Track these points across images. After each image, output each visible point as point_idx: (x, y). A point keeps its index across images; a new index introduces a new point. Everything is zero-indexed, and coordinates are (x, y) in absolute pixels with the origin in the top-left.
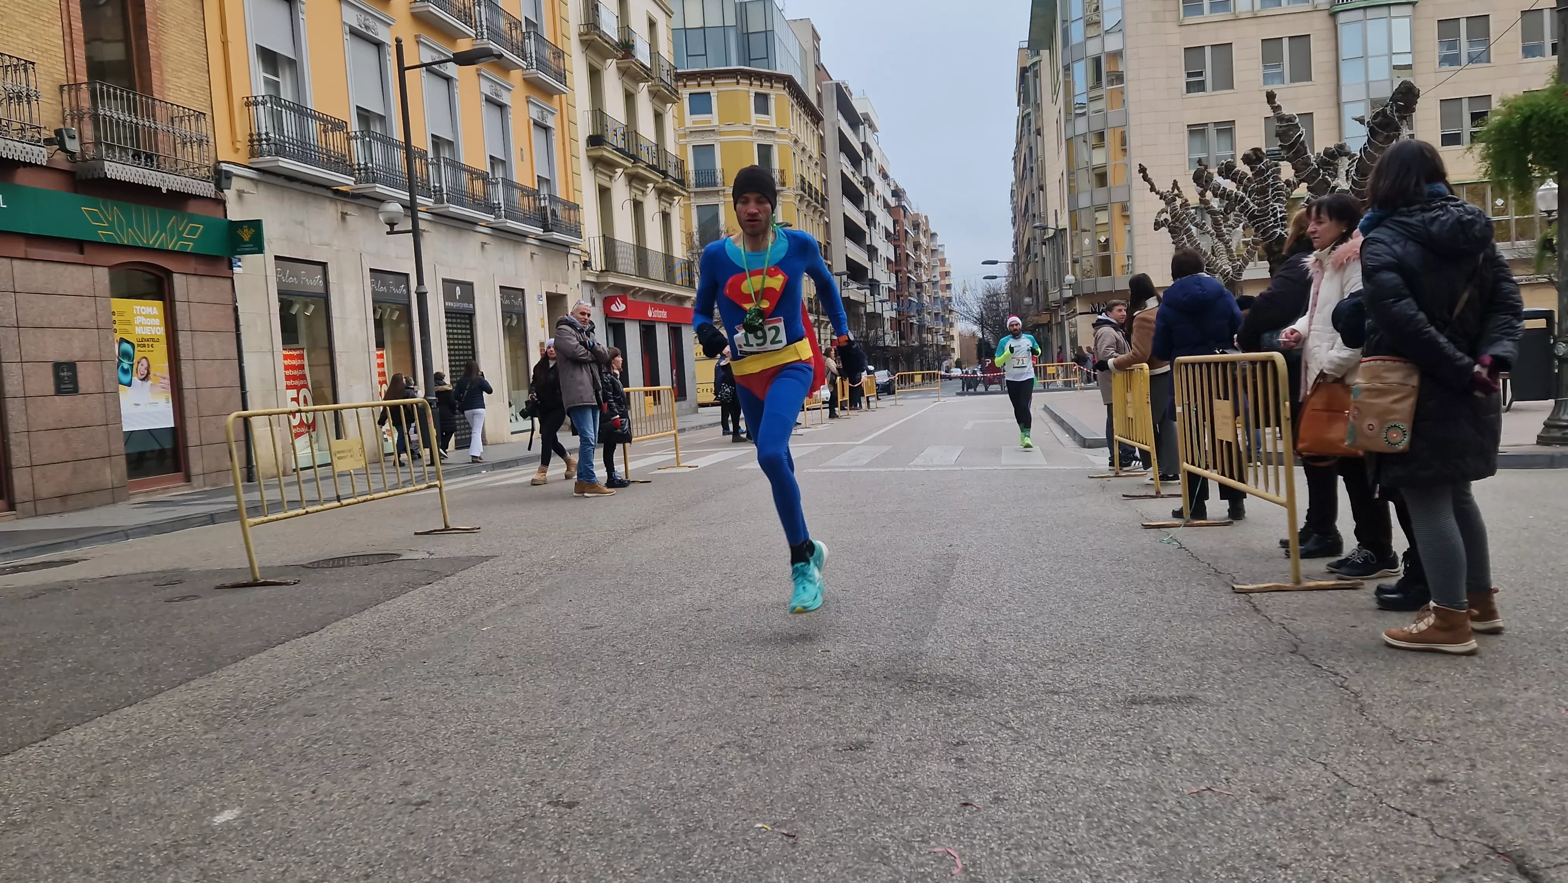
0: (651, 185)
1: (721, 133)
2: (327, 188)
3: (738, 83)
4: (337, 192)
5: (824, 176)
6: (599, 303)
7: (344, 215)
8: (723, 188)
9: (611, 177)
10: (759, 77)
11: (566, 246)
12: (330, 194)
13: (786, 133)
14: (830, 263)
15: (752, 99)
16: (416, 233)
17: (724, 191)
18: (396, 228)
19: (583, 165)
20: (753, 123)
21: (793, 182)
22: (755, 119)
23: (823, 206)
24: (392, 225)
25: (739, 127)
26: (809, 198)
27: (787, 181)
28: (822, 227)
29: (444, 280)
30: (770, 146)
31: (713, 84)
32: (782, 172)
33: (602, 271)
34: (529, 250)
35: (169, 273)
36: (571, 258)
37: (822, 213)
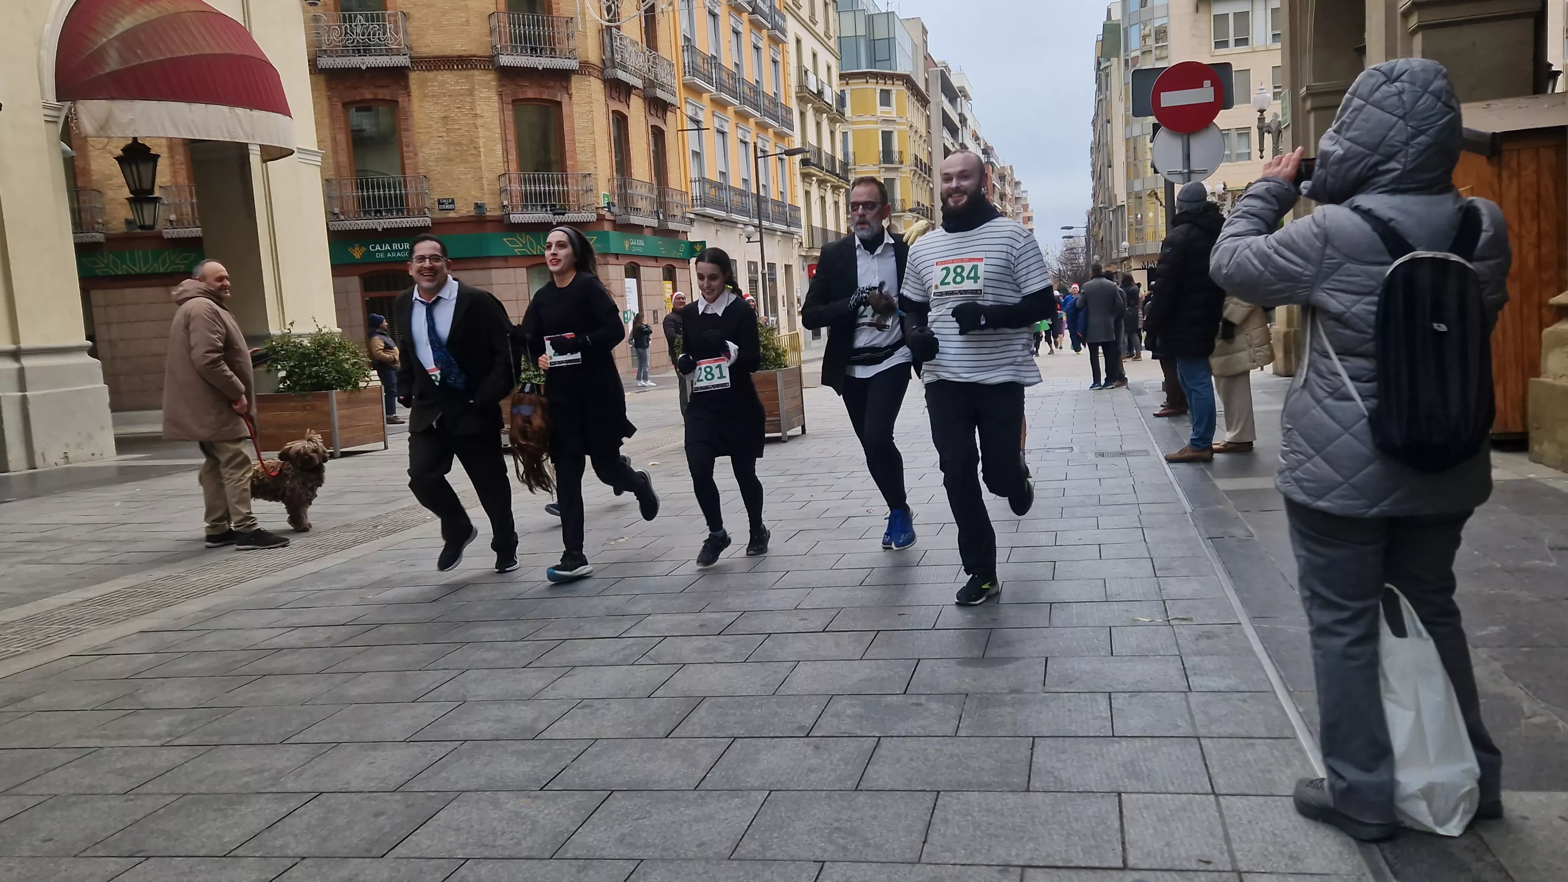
0: (829, 184)
1: (853, 123)
2: (712, 218)
3: (867, 82)
4: (716, 220)
5: (930, 150)
6: (806, 269)
7: (717, 230)
8: (854, 167)
9: (810, 184)
10: (884, 76)
11: (792, 234)
12: (713, 221)
13: (903, 121)
14: (933, 222)
15: (878, 95)
16: (761, 241)
17: (855, 169)
18: (751, 240)
19: (798, 178)
20: (879, 114)
21: (909, 160)
22: (880, 109)
23: (930, 176)
24: (749, 238)
25: (868, 118)
26: (920, 172)
27: (904, 160)
28: (928, 193)
29: (748, 262)
30: (891, 132)
31: (847, 84)
32: (901, 153)
33: (809, 248)
34: (777, 238)
35: (674, 268)
36: (795, 241)
37: (929, 181)
